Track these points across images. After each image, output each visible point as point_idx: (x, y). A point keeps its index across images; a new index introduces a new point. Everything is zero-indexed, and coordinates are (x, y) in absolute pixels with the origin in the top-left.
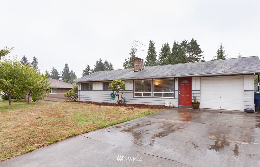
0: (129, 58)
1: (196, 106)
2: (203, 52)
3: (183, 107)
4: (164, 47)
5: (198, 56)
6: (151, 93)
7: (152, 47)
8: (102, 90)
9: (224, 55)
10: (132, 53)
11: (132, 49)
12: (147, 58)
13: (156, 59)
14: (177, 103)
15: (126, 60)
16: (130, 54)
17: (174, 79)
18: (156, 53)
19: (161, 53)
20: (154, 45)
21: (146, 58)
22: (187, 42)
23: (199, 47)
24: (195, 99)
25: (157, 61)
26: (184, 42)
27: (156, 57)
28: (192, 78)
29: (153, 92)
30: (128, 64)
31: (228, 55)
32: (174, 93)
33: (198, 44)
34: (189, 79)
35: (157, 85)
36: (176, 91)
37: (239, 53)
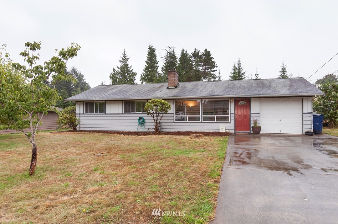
0: (118, 67)
1: (257, 131)
2: (217, 67)
3: (241, 132)
4: (169, 55)
5: (212, 71)
6: (199, 117)
7: (152, 54)
8: (123, 114)
9: (242, 72)
10: (123, 60)
11: (124, 54)
12: (146, 69)
13: (158, 71)
14: (233, 128)
15: (114, 70)
16: (121, 61)
17: (229, 99)
18: (157, 63)
19: (165, 64)
20: (154, 51)
21: (144, 69)
22: (199, 52)
23: (213, 60)
24: (255, 123)
25: (159, 74)
26: (195, 51)
27: (157, 68)
28: (251, 99)
29: (202, 116)
30: (117, 76)
31: (246, 72)
32: (229, 116)
33: (211, 56)
34: (248, 100)
35: (192, 107)
36: (232, 113)
37: (256, 72)
